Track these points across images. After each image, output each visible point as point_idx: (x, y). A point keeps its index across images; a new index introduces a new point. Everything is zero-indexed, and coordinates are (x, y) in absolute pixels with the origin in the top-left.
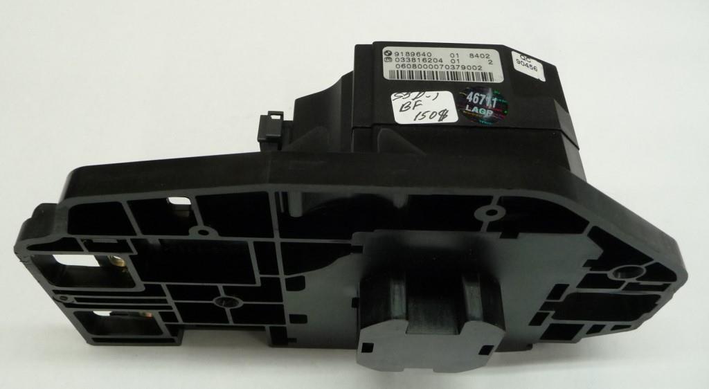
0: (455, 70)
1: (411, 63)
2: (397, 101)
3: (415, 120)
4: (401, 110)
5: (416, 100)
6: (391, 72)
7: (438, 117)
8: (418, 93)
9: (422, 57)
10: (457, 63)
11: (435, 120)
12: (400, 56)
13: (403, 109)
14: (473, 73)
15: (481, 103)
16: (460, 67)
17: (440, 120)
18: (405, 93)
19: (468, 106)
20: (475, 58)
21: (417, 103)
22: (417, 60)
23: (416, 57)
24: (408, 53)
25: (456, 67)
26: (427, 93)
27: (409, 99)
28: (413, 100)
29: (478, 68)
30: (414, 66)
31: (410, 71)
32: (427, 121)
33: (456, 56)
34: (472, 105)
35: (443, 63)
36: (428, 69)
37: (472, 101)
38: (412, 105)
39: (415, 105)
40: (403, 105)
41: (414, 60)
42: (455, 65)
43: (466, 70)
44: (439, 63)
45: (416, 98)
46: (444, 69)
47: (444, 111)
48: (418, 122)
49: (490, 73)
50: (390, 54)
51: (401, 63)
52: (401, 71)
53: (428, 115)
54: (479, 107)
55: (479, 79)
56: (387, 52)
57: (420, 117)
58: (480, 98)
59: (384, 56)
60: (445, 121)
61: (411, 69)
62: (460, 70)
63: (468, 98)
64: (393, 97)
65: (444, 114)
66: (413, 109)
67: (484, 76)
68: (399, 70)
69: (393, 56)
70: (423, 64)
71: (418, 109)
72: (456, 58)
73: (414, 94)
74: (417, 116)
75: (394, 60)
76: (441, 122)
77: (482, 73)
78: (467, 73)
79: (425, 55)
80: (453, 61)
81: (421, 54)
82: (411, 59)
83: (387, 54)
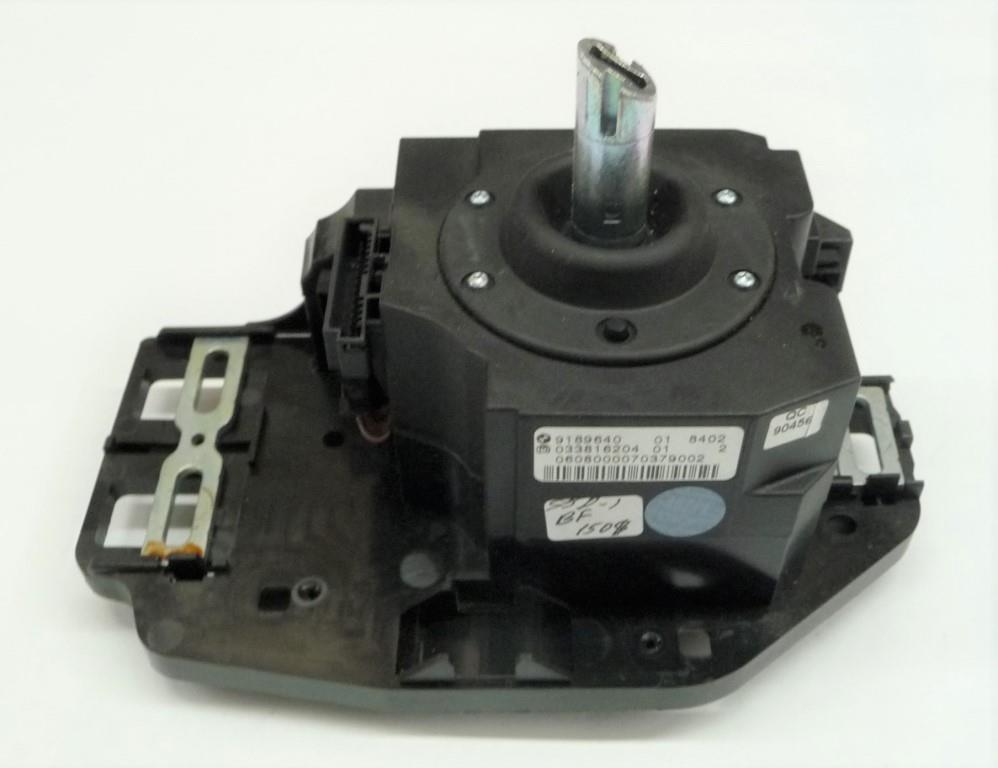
0: (656, 464)
1: (584, 454)
2: (553, 511)
3: (578, 533)
4: (558, 523)
5: (583, 509)
6: (548, 470)
7: (613, 530)
8: (589, 499)
9: (602, 445)
10: (663, 451)
11: (608, 534)
12: (565, 443)
13: (562, 521)
14: (685, 468)
15: (683, 510)
16: (667, 459)
17: (614, 534)
18: (566, 500)
20: (698, 443)
21: (584, 514)
22: (594, 450)
23: (593, 444)
24: (579, 439)
25: (660, 458)
26: (602, 500)
27: (573, 508)
28: (579, 508)
29: (697, 459)
30: (588, 458)
31: (579, 469)
32: (596, 535)
33: (665, 440)
35: (640, 454)
36: (611, 463)
38: (576, 516)
39: (581, 516)
40: (562, 517)
41: (588, 448)
42: (659, 454)
43: (676, 463)
44: (631, 454)
45: (585, 505)
46: (639, 463)
47: (624, 522)
48: (582, 536)
49: (714, 467)
50: (548, 440)
51: (564, 455)
52: (564, 469)
53: (597, 528)
55: (692, 475)
56: (542, 436)
57: (586, 530)
59: (536, 444)
60: (623, 534)
61: (582, 464)
62: (666, 462)
64: (547, 505)
65: (623, 526)
66: (578, 520)
67: (704, 469)
68: (561, 465)
69: (552, 444)
70: (602, 454)
71: (584, 521)
72: (663, 445)
73: (584, 501)
74: (580, 530)
75: (553, 449)
76: (616, 536)
77: (701, 467)
78: (676, 468)
79: (609, 441)
80: (657, 449)
81: (603, 438)
82: (584, 448)
83: (542, 440)
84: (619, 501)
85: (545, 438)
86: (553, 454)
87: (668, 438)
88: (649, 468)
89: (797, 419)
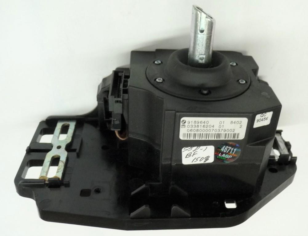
0: (219, 133)
1: (196, 128)
2: (185, 152)
3: (192, 162)
4: (186, 157)
5: (195, 151)
6: (184, 135)
7: (204, 160)
8: (197, 147)
9: (203, 124)
10: (222, 128)
11: (202, 162)
12: (190, 124)
13: (187, 157)
14: (229, 134)
15: (227, 152)
17: (204, 162)
18: (189, 148)
19: (220, 154)
20: (233, 124)
21: (195, 153)
22: (200, 126)
23: (199, 124)
24: (195, 122)
25: (221, 130)
26: (201, 147)
27: (191, 151)
28: (193, 151)
29: (233, 131)
30: (198, 130)
31: (194, 134)
32: (198, 162)
33: (223, 123)
34: (222, 153)
35: (214, 128)
36: (205, 132)
37: (223, 151)
38: (192, 154)
39: (194, 154)
40: (188, 154)
41: (198, 126)
42: (220, 129)
43: (226, 132)
44: (212, 128)
45: (195, 150)
46: (214, 132)
47: (208, 157)
48: (194, 163)
49: (238, 134)
50: (185, 123)
51: (190, 129)
52: (190, 134)
53: (199, 159)
54: (226, 154)
55: (231, 137)
56: (183, 121)
57: (195, 160)
58: (228, 149)
59: (181, 124)
60: (207, 162)
61: (195, 133)
62: (223, 132)
63: (222, 149)
64: (183, 150)
65: (207, 158)
66: (193, 156)
67: (234, 135)
68: (189, 133)
69: (186, 124)
70: (202, 128)
71: (195, 156)
72: (222, 125)
73: (194, 148)
74: (193, 160)
75: (186, 126)
76: (205, 163)
77: (234, 134)
78: (226, 134)
79: (205, 123)
80: (220, 126)
81: (203, 122)
82: (196, 126)
83: (183, 122)
84: (207, 148)
85: (184, 121)
86: (186, 128)
87: (224, 122)
88: (217, 134)
89: (264, 117)
